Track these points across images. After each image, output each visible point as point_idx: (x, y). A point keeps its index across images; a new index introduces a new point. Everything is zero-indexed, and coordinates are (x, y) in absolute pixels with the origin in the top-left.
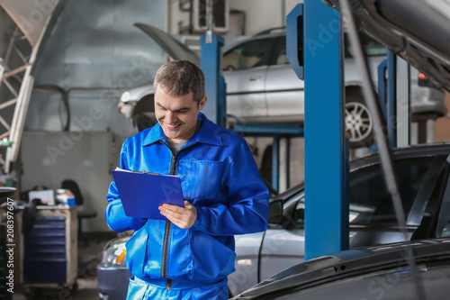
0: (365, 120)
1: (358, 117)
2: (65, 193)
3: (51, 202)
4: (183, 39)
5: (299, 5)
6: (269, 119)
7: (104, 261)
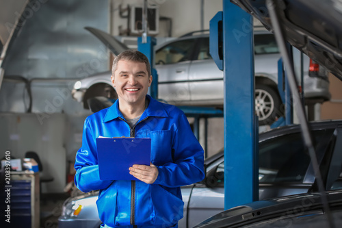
0: (268, 103)
1: (262, 101)
2: (30, 161)
3: (19, 169)
4: (123, 39)
5: (219, 12)
6: (192, 103)
7: (64, 214)
